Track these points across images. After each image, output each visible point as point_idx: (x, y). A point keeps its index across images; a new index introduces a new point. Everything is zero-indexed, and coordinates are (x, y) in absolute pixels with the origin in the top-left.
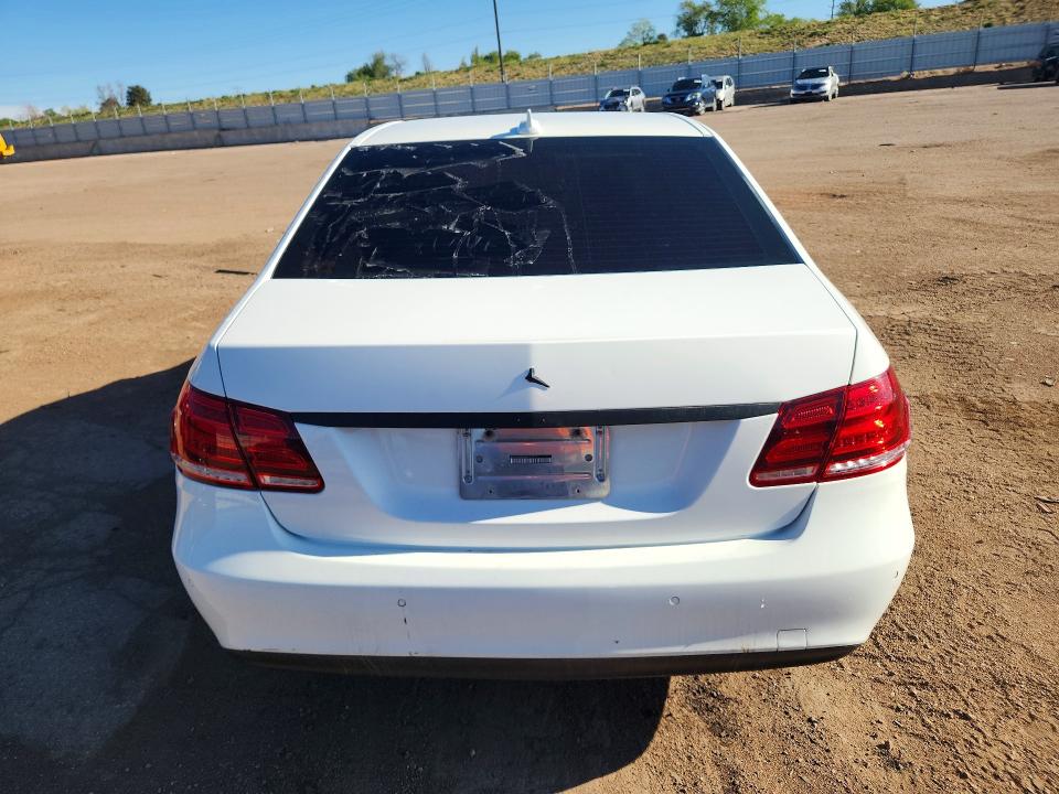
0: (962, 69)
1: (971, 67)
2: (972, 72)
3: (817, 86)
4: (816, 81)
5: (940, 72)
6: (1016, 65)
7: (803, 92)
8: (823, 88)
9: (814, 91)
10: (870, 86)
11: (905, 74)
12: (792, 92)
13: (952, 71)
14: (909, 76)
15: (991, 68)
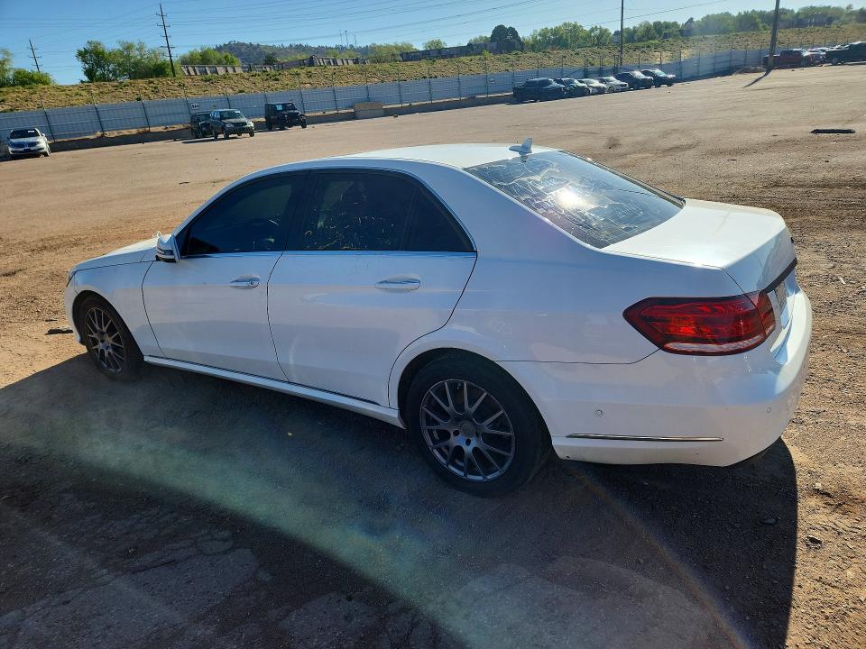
0: (141, 130)
1: (147, 129)
2: (149, 132)
3: (34, 144)
4: (31, 140)
5: (125, 132)
6: (177, 127)
7: (22, 149)
8: (39, 146)
9: (32, 148)
10: (74, 144)
11: (99, 134)
12: (10, 149)
13: (134, 131)
14: (102, 136)
15: (160, 129)
